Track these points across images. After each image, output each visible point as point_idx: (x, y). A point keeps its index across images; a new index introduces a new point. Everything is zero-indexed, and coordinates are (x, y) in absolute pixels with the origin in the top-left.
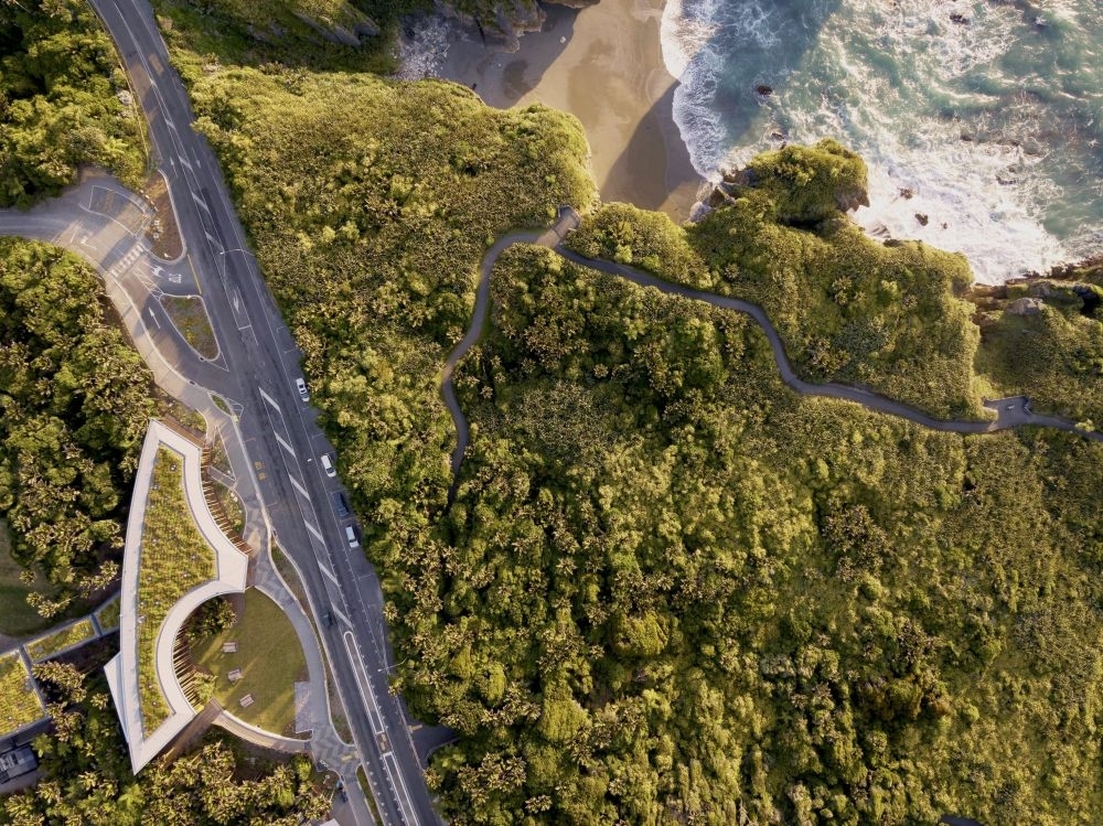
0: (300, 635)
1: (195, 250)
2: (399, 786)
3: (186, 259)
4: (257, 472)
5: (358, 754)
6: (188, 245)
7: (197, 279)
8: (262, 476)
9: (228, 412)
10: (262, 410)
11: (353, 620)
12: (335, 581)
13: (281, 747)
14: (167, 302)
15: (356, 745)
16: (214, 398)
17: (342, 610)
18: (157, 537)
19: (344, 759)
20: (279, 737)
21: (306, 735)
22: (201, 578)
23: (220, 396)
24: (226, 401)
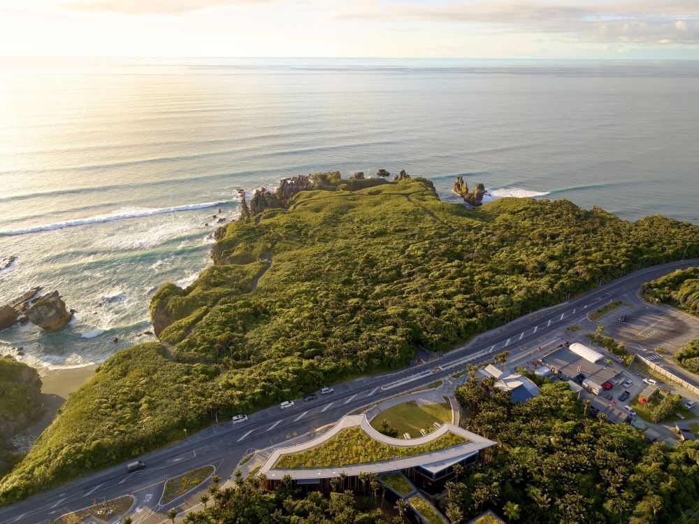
0: (389, 407)
1: (129, 490)
2: (455, 363)
3: (134, 494)
4: (292, 437)
5: (446, 378)
6: (124, 494)
7: (153, 484)
8: (295, 434)
9: (252, 455)
10: (252, 439)
11: (375, 388)
12: (354, 396)
13: (458, 408)
14: (165, 501)
15: (442, 379)
16: (241, 464)
17: (370, 392)
18: (337, 458)
19: (451, 383)
20: (453, 411)
21: (446, 398)
22: (360, 432)
23: (241, 461)
24: (244, 458)
